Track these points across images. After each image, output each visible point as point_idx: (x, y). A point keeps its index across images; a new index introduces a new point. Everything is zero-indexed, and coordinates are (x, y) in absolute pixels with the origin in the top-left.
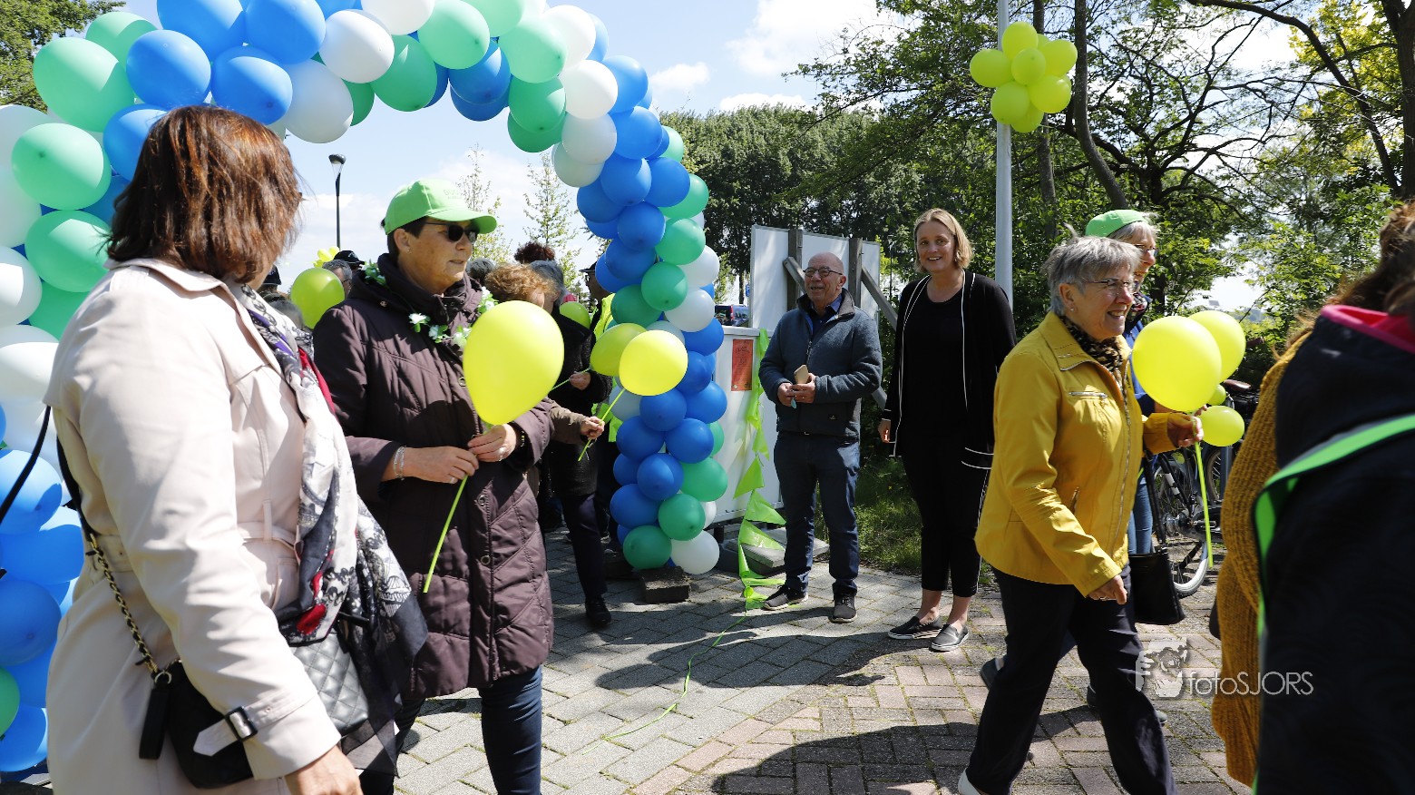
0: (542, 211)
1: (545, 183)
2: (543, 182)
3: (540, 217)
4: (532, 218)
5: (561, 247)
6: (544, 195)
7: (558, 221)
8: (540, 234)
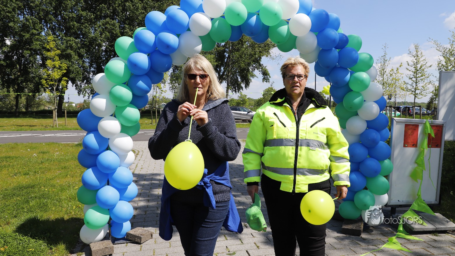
0: (414, 68)
1: (416, 56)
2: (415, 56)
3: (413, 70)
4: (410, 71)
5: (422, 82)
6: (416, 61)
7: (421, 71)
8: (413, 76)
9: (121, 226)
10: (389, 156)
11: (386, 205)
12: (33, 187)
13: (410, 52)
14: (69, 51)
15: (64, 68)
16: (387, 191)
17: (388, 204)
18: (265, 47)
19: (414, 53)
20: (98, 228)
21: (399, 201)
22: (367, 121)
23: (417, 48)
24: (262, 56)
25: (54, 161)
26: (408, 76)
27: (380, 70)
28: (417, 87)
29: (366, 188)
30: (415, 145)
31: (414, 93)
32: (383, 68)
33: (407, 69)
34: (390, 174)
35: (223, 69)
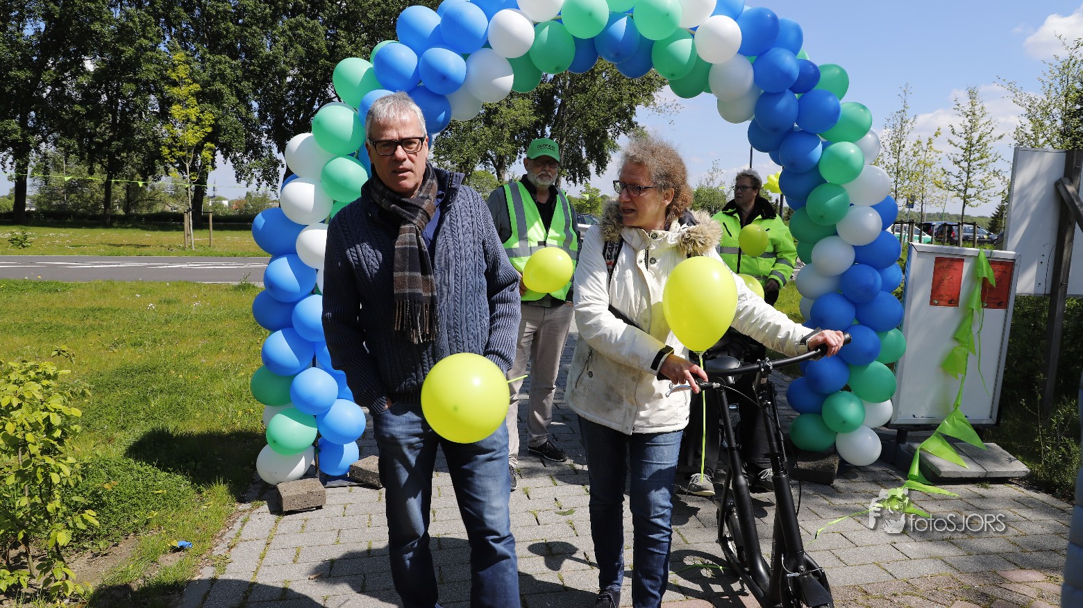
0: (965, 139)
1: (971, 114)
2: (969, 113)
3: (964, 143)
4: (956, 146)
5: (982, 170)
6: (969, 125)
7: (981, 147)
8: (963, 158)
9: (340, 451)
10: (898, 323)
11: (887, 425)
12: (154, 370)
13: (958, 105)
14: (218, 85)
15: (207, 123)
16: (891, 395)
17: (892, 422)
18: (643, 85)
19: (968, 108)
20: (294, 453)
21: (914, 416)
22: (856, 248)
23: (972, 95)
24: (636, 104)
25: (191, 318)
26: (951, 157)
27: (892, 142)
28: (970, 182)
29: (847, 388)
30: (953, 302)
31: (962, 194)
32: (899, 137)
33: (951, 142)
34: (900, 360)
35: (551, 130)
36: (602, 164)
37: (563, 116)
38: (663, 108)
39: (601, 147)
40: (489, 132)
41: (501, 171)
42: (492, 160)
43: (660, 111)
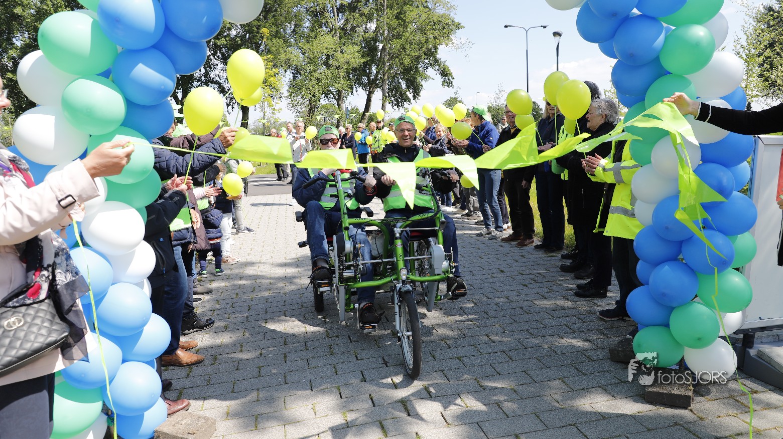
9: (139, 418)
11: (738, 332)
17: (741, 329)
18: (443, 29)
21: (760, 318)
24: (439, 44)
35: (377, 68)
36: (417, 91)
37: (384, 58)
38: (459, 46)
39: (415, 78)
40: (328, 72)
41: (340, 102)
42: (333, 95)
43: (457, 48)
